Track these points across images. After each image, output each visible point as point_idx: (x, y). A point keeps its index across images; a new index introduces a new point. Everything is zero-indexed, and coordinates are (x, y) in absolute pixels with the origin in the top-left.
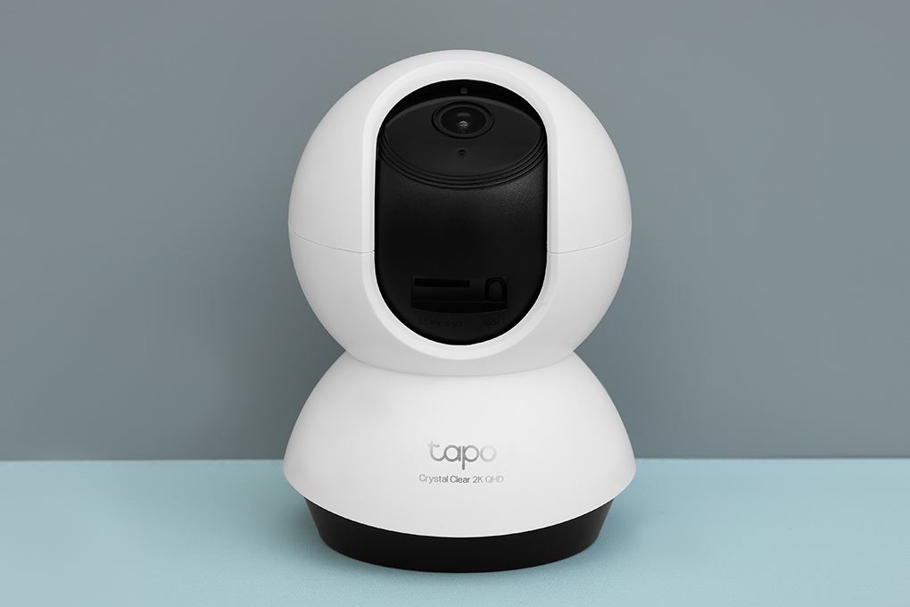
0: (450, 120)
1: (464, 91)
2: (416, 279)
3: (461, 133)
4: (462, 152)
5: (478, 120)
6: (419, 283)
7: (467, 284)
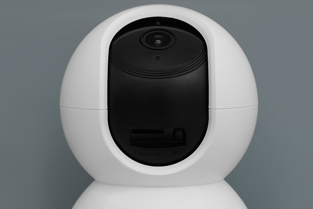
0: (150, 39)
1: (158, 23)
2: (132, 130)
3: (156, 46)
4: (158, 58)
5: (166, 39)
6: (134, 131)
7: (162, 132)
